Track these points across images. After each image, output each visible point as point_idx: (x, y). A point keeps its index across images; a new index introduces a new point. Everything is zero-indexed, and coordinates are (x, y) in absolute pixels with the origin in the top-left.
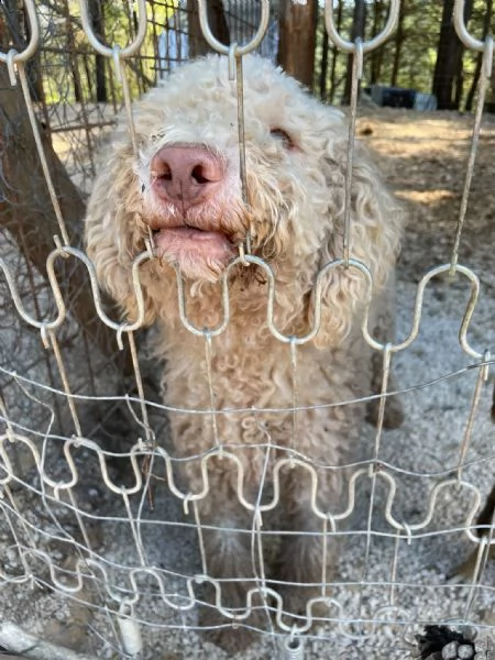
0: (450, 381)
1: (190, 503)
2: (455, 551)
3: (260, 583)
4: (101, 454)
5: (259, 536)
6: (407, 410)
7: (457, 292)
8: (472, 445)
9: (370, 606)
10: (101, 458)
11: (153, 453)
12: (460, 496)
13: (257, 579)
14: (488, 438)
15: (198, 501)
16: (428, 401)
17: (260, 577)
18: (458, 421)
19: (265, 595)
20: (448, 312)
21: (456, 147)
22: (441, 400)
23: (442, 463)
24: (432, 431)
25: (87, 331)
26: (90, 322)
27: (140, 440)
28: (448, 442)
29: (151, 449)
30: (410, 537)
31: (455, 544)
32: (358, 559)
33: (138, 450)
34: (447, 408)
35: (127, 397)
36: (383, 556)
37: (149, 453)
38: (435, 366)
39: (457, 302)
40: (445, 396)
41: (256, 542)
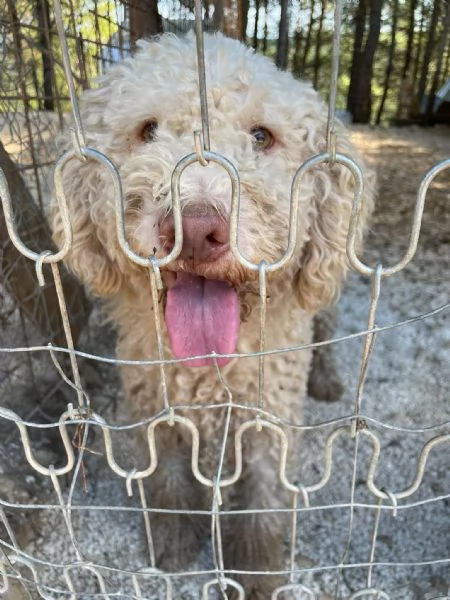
0: (382, 355)
1: (134, 483)
2: (401, 519)
3: (220, 574)
4: (22, 425)
6: (345, 383)
8: (408, 414)
9: (323, 582)
10: (23, 431)
11: (87, 422)
12: (401, 464)
13: (217, 570)
14: (422, 407)
15: (144, 479)
17: (219, 568)
18: (393, 392)
19: (225, 588)
21: (370, 155)
22: (375, 373)
23: (382, 433)
24: (371, 402)
25: (24, 307)
26: (27, 299)
27: (70, 405)
28: (386, 412)
29: (85, 416)
30: (395, 507)
32: (308, 534)
33: (69, 419)
34: (383, 380)
35: (50, 347)
36: (333, 529)
37: (83, 421)
40: (379, 370)
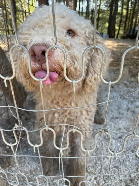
0: (117, 110)
1: (36, 148)
2: (122, 161)
3: (63, 177)
5: (62, 159)
7: (117, 86)
8: (125, 129)
9: (97, 180)
10: (2, 132)
11: (21, 129)
12: (122, 144)
13: (61, 176)
14: (129, 126)
16: (111, 116)
17: (62, 175)
18: (120, 122)
19: (64, 181)
20: (115, 91)
21: (114, 48)
22: (115, 116)
23: (116, 134)
24: (113, 125)
25: (6, 95)
26: (7, 92)
27: (16, 124)
28: (118, 128)
29: (20, 128)
30: (116, 157)
31: (122, 159)
32: (93, 165)
33: (16, 128)
34: (117, 118)
35: (9, 106)
37: (20, 129)
38: (113, 106)
39: (117, 88)
40: (116, 115)
41: (61, 161)
